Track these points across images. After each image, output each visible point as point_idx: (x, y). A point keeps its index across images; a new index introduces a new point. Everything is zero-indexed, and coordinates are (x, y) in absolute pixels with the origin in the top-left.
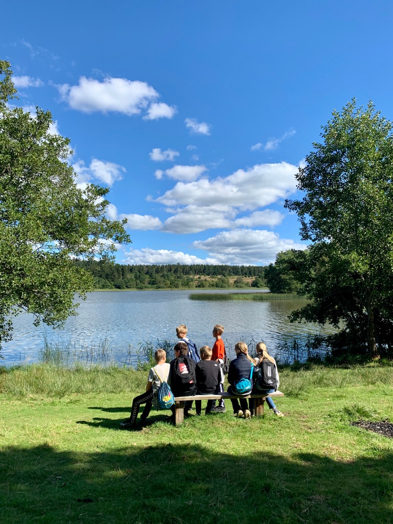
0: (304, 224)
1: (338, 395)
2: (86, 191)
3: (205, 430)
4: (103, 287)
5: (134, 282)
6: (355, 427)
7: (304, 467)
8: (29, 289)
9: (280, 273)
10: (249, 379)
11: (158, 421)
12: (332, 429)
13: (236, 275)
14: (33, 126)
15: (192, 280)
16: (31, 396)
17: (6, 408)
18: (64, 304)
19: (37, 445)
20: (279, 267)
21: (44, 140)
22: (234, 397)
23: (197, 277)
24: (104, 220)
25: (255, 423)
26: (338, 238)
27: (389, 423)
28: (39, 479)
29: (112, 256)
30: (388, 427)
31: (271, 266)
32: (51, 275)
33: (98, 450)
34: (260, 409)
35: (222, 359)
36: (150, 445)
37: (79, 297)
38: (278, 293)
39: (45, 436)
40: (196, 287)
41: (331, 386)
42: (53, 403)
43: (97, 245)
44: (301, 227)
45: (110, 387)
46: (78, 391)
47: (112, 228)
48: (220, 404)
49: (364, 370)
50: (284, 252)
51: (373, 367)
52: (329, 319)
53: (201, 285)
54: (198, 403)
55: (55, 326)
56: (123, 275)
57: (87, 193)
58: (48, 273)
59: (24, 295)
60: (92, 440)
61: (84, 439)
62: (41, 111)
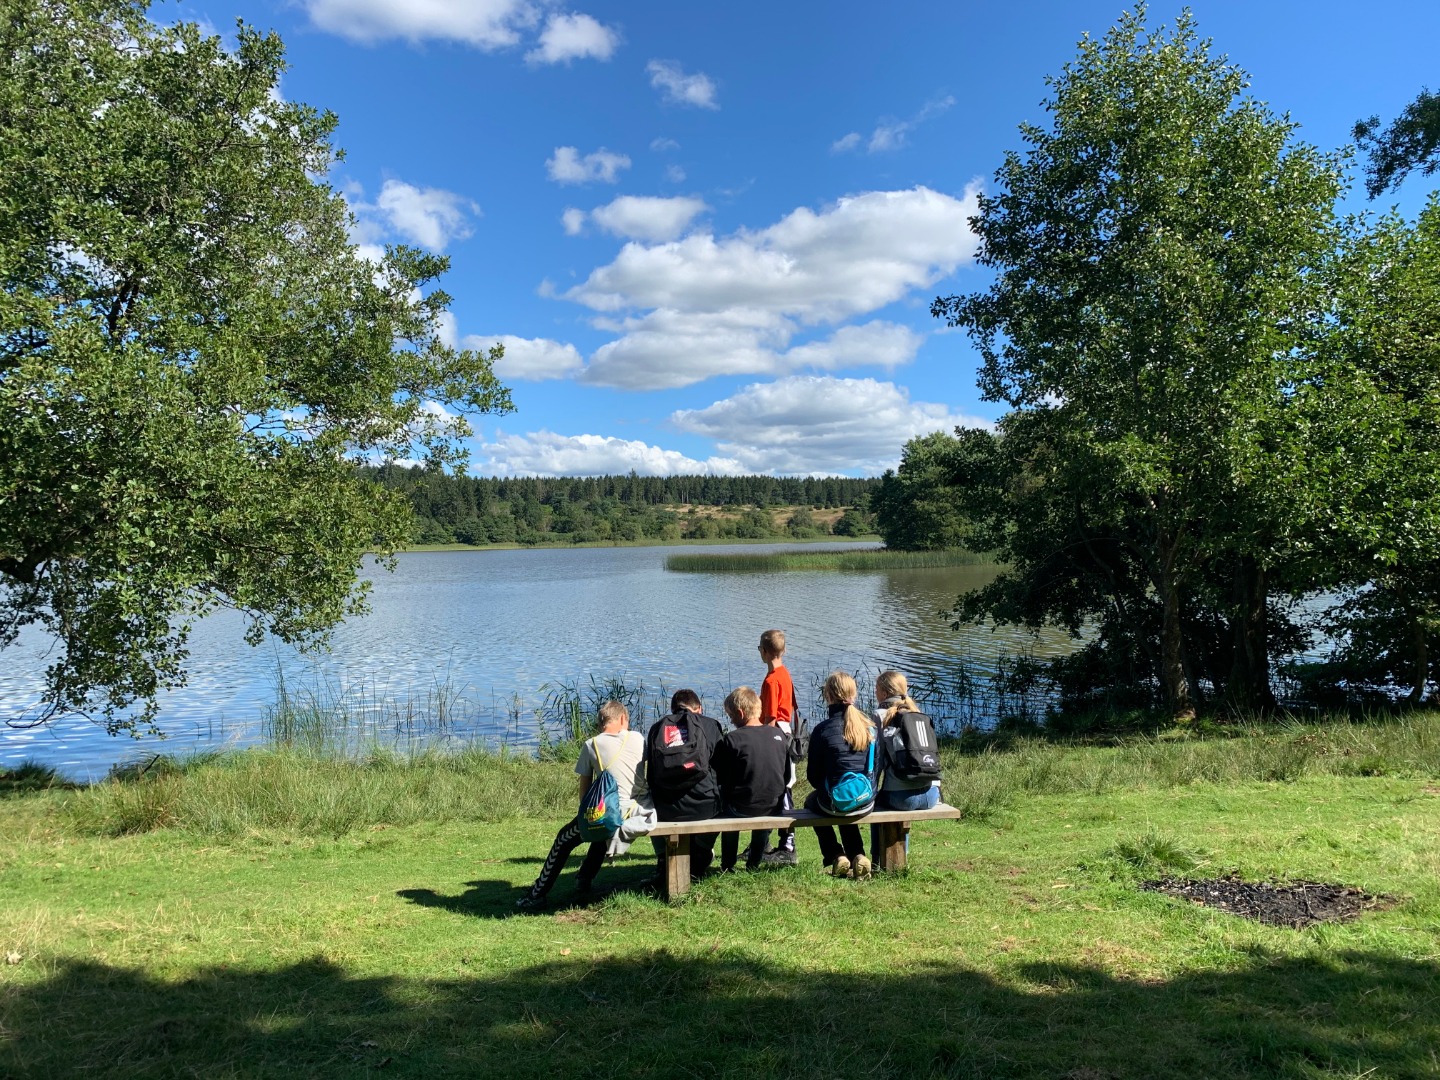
0: (990, 358)
1: (1094, 814)
2: (385, 266)
3: (750, 911)
4: (425, 539)
5: (511, 525)
6: (1151, 895)
7: (1036, 998)
8: (233, 541)
9: (913, 496)
10: (865, 772)
11: (619, 890)
12: (1091, 900)
13: (791, 503)
14: (230, 77)
15: (672, 518)
16: (255, 832)
17: (190, 866)
18: (336, 581)
19: (294, 961)
20: (911, 479)
21: (262, 119)
22: (824, 822)
23: (685, 509)
24: (435, 346)
25: (884, 891)
26: (1083, 398)
27: (1242, 883)
28: (314, 1048)
29: (461, 450)
30: (1241, 892)
31: (888, 476)
32: (295, 503)
33: (467, 971)
34: (895, 852)
35: (787, 720)
36: (609, 953)
37: (377, 562)
38: (908, 551)
39: (314, 937)
40: (684, 536)
41: (1072, 791)
42: (319, 850)
43: (417, 419)
44: (983, 364)
45: (471, 804)
46: (386, 817)
47: (459, 371)
48: (783, 842)
49: (1157, 748)
50: (923, 438)
51: (1181, 740)
52: (1053, 615)
53: (695, 533)
54: (731, 839)
55: (306, 644)
56: (479, 505)
57: (386, 271)
58: (289, 496)
59: (224, 559)
60: (447, 944)
61: (421, 942)
62: (252, 32)
